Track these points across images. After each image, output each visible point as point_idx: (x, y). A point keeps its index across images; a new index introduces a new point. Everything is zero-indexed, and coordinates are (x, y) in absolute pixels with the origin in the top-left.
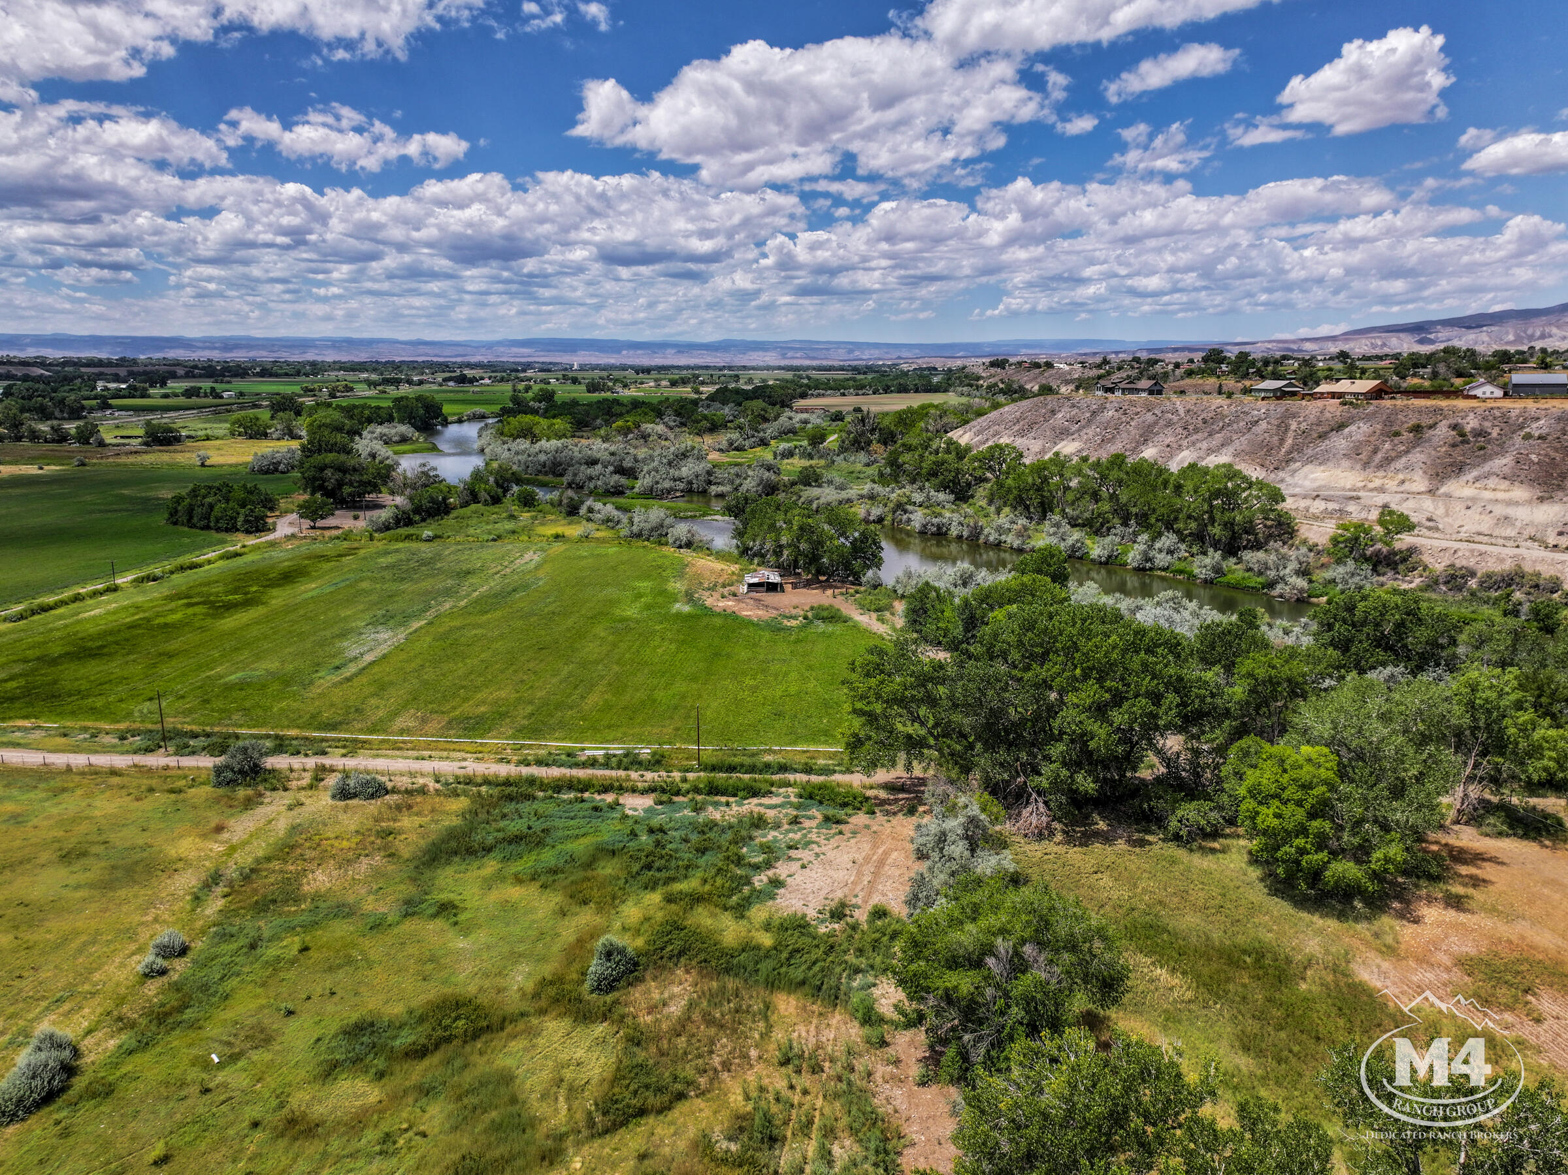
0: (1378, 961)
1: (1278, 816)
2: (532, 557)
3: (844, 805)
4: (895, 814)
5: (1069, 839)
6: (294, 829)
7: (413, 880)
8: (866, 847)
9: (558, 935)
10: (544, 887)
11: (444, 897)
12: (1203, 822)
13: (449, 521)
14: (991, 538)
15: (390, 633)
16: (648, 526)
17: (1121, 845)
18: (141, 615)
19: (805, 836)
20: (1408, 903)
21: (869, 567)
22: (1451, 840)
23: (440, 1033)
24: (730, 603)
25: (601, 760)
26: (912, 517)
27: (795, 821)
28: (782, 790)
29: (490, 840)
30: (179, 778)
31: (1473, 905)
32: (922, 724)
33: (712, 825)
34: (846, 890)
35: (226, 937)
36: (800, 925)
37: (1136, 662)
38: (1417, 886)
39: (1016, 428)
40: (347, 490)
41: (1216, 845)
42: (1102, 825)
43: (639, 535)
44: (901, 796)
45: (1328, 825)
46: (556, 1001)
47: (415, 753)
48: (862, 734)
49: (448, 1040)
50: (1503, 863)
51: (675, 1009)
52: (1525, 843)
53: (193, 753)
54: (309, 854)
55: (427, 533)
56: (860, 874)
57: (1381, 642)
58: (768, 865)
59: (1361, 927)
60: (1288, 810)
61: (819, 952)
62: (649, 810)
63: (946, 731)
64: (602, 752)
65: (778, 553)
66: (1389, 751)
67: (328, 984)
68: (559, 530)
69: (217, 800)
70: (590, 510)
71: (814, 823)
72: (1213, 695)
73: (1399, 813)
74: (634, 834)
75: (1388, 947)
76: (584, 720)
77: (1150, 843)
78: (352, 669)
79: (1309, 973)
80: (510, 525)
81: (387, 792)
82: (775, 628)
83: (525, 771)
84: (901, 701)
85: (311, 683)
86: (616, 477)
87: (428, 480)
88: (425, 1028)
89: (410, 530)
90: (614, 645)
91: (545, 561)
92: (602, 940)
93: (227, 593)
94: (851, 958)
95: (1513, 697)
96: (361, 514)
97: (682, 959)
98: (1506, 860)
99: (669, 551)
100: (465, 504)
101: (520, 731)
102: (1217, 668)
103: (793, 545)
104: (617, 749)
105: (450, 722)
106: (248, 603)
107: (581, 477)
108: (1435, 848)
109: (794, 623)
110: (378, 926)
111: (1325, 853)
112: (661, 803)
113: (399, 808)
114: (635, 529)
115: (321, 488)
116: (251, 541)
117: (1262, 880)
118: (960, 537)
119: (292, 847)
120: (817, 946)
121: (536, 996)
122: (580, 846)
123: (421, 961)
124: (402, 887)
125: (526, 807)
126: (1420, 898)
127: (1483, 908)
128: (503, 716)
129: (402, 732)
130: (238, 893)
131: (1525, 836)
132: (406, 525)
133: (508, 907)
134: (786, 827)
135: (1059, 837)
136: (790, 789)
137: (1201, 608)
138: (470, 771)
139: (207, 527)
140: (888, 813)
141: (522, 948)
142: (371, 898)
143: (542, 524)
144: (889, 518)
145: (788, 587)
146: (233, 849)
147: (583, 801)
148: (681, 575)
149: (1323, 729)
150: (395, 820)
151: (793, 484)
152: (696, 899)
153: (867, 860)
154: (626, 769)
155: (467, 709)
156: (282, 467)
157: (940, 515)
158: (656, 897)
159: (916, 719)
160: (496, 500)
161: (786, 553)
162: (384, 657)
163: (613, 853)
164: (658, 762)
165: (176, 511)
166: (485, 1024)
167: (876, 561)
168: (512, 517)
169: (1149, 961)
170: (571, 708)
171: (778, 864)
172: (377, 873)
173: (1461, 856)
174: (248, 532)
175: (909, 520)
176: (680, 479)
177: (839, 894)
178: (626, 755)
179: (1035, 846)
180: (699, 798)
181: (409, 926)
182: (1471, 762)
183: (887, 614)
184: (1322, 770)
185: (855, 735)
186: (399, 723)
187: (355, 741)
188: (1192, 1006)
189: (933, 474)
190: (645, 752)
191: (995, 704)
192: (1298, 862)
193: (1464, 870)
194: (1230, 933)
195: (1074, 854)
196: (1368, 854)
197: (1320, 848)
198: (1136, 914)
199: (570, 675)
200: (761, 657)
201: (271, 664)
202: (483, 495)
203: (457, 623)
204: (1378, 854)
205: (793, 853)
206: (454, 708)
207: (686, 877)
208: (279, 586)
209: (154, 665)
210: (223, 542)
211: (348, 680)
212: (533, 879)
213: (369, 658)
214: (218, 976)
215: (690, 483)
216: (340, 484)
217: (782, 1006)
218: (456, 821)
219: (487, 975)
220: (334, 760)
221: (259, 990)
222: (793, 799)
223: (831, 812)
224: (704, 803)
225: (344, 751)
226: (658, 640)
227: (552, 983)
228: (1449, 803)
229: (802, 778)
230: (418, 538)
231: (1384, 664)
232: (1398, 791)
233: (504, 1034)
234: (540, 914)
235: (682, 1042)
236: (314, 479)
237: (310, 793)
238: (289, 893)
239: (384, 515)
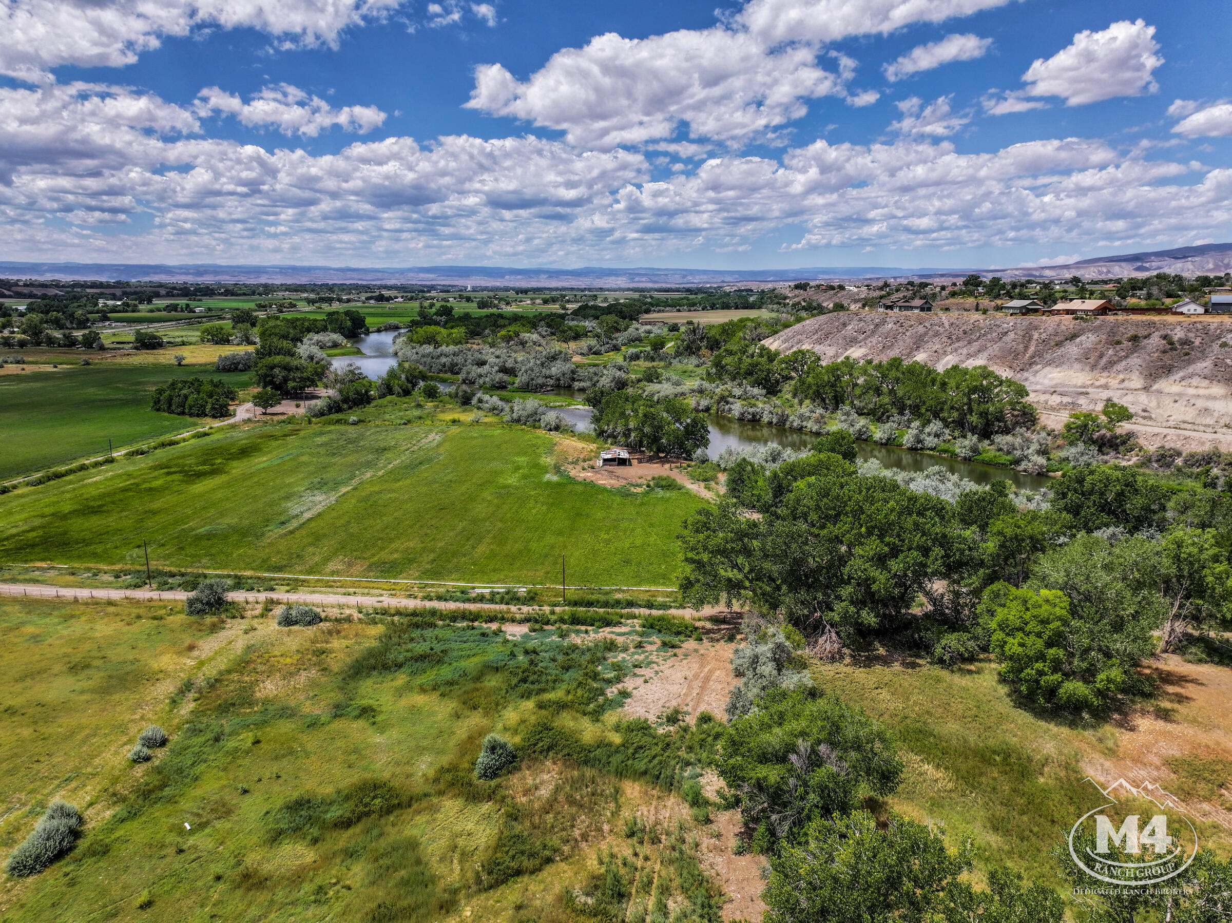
0: (1102, 760)
1: (1022, 645)
2: (434, 438)
3: (678, 633)
4: (718, 640)
5: (856, 662)
6: (249, 648)
7: (341, 689)
8: (695, 666)
9: (453, 733)
10: (443, 695)
11: (365, 702)
12: (962, 649)
13: (370, 409)
14: (795, 424)
15: (324, 496)
16: (525, 413)
17: (897, 667)
18: (132, 481)
19: (647, 657)
20: (1125, 715)
21: (698, 447)
22: (1161, 665)
23: (361, 808)
24: (589, 474)
25: (488, 597)
26: (733, 407)
27: (639, 646)
28: (629, 621)
29: (401, 658)
30: (161, 608)
31: (1178, 717)
32: (740, 570)
33: (574, 648)
34: (679, 700)
35: (196, 732)
36: (643, 727)
37: (909, 522)
38: (1133, 701)
39: (815, 337)
40: (291, 384)
41: (972, 668)
42: (882, 651)
43: (518, 421)
44: (723, 627)
45: (1061, 653)
46: (452, 784)
47: (343, 590)
48: (692, 578)
49: (368, 814)
50: (1202, 684)
51: (545, 792)
52: (1220, 668)
53: (171, 589)
54: (260, 668)
55: (353, 418)
56: (690, 687)
57: (1105, 508)
58: (618, 680)
59: (1088, 734)
60: (1029, 641)
61: (657, 749)
62: (525, 636)
63: (758, 576)
64: (488, 590)
65: (627, 434)
66: (1111, 594)
67: (275, 770)
68: (456, 416)
69: (190, 626)
70: (480, 401)
71: (654, 648)
72: (970, 549)
73: (1119, 644)
74: (513, 655)
75: (1110, 750)
76: (475, 565)
77: (920, 666)
78: (295, 524)
79: (1046, 769)
80: (417, 413)
81: (321, 621)
82: (624, 494)
83: (429, 605)
84: (723, 552)
85: (263, 534)
86: (501, 375)
87: (355, 377)
88: (349, 805)
89: (340, 416)
90: (498, 507)
91: (444, 441)
92: (488, 737)
93: (198, 464)
94: (682, 753)
95: (1211, 552)
96: (302, 403)
97: (551, 753)
98: (1205, 682)
99: (541, 433)
100: (383, 396)
101: (424, 573)
102: (974, 528)
103: (638, 429)
104: (500, 588)
105: (370, 566)
106: (214, 472)
107: (473, 375)
108: (1147, 671)
109: (639, 490)
110: (313, 724)
111: (1060, 674)
112: (534, 631)
113: (330, 633)
114: (515, 416)
115: (271, 383)
116: (217, 424)
117: (1009, 695)
118: (770, 423)
119: (247, 663)
120: (656, 744)
121: (436, 780)
122: (471, 664)
123: (347, 753)
124: (332, 694)
125: (428, 633)
126: (1135, 711)
127: (1186, 720)
128: (411, 561)
129: (333, 573)
130: (206, 697)
131: (1220, 663)
132: (337, 412)
133: (414, 710)
134: (632, 650)
135: (848, 660)
136: (636, 621)
137: (961, 480)
138: (385, 604)
139: (183, 413)
140: (712, 640)
141: (425, 743)
142: (309, 702)
143: (442, 412)
144: (715, 408)
145: (635, 462)
146: (202, 664)
147: (473, 628)
148: (550, 452)
149: (1059, 577)
150: (327, 642)
151: (639, 381)
152: (562, 706)
153: (696, 676)
154: (507, 604)
155: (384, 555)
156: (241, 366)
157: (755, 405)
158: (530, 704)
159: (735, 566)
160: (407, 393)
161: (633, 435)
162: (319, 515)
163: (497, 669)
164: (532, 598)
165: (159, 401)
166: (396, 802)
167: (703, 442)
168: (419, 406)
169: (919, 758)
170: (464, 555)
171: (626, 679)
172: (313, 684)
173: (1168, 678)
174: (214, 417)
175: (730, 410)
176: (550, 377)
177: (674, 703)
178: (507, 593)
179: (829, 667)
180: (564, 627)
181: (338, 725)
182: (1177, 604)
183: (713, 483)
184: (1057, 609)
185: (687, 579)
186: (331, 566)
187: (297, 580)
188: (953, 795)
189: (749, 373)
190: (522, 591)
191: (798, 555)
192: (1037, 682)
193: (1171, 689)
194: (983, 737)
195: (860, 674)
196: (1094, 676)
197: (1055, 670)
198: (908, 721)
199: (464, 529)
200: (614, 517)
201: (232, 520)
202: (397, 389)
203: (376, 489)
204: (1101, 676)
205: (637, 671)
206: (373, 555)
207: (554, 689)
208: (239, 459)
209: (142, 520)
210: (195, 425)
211: (291, 532)
212: (434, 689)
213: (307, 515)
214: (190, 763)
215: (558, 380)
216: (286, 380)
217: (628, 791)
218: (375, 644)
219: (398, 764)
220: (280, 594)
221: (221, 774)
222: (638, 628)
223: (668, 639)
224: (568, 631)
225: (288, 588)
226: (532, 502)
227: (448, 771)
228: (1161, 636)
229: (645, 612)
230: (346, 422)
231: (1107, 525)
232: (1118, 626)
233: (411, 810)
234: (440, 717)
235: (550, 818)
236: (266, 376)
237: (261, 620)
238: (245, 698)
239: (318, 404)
